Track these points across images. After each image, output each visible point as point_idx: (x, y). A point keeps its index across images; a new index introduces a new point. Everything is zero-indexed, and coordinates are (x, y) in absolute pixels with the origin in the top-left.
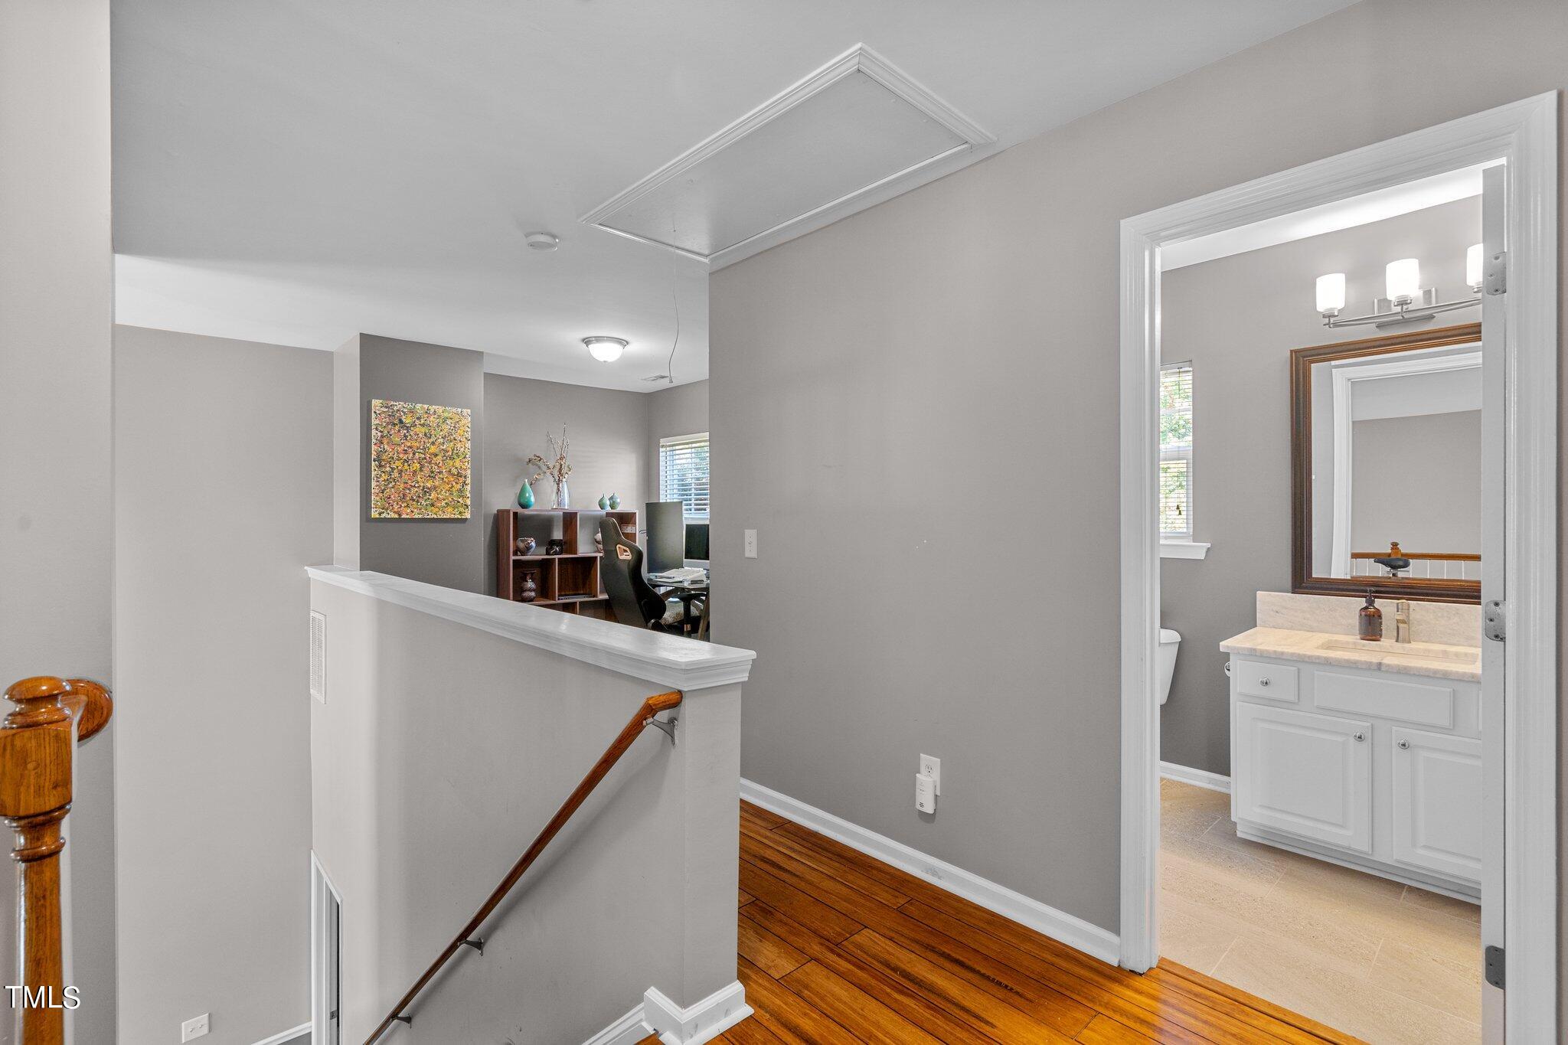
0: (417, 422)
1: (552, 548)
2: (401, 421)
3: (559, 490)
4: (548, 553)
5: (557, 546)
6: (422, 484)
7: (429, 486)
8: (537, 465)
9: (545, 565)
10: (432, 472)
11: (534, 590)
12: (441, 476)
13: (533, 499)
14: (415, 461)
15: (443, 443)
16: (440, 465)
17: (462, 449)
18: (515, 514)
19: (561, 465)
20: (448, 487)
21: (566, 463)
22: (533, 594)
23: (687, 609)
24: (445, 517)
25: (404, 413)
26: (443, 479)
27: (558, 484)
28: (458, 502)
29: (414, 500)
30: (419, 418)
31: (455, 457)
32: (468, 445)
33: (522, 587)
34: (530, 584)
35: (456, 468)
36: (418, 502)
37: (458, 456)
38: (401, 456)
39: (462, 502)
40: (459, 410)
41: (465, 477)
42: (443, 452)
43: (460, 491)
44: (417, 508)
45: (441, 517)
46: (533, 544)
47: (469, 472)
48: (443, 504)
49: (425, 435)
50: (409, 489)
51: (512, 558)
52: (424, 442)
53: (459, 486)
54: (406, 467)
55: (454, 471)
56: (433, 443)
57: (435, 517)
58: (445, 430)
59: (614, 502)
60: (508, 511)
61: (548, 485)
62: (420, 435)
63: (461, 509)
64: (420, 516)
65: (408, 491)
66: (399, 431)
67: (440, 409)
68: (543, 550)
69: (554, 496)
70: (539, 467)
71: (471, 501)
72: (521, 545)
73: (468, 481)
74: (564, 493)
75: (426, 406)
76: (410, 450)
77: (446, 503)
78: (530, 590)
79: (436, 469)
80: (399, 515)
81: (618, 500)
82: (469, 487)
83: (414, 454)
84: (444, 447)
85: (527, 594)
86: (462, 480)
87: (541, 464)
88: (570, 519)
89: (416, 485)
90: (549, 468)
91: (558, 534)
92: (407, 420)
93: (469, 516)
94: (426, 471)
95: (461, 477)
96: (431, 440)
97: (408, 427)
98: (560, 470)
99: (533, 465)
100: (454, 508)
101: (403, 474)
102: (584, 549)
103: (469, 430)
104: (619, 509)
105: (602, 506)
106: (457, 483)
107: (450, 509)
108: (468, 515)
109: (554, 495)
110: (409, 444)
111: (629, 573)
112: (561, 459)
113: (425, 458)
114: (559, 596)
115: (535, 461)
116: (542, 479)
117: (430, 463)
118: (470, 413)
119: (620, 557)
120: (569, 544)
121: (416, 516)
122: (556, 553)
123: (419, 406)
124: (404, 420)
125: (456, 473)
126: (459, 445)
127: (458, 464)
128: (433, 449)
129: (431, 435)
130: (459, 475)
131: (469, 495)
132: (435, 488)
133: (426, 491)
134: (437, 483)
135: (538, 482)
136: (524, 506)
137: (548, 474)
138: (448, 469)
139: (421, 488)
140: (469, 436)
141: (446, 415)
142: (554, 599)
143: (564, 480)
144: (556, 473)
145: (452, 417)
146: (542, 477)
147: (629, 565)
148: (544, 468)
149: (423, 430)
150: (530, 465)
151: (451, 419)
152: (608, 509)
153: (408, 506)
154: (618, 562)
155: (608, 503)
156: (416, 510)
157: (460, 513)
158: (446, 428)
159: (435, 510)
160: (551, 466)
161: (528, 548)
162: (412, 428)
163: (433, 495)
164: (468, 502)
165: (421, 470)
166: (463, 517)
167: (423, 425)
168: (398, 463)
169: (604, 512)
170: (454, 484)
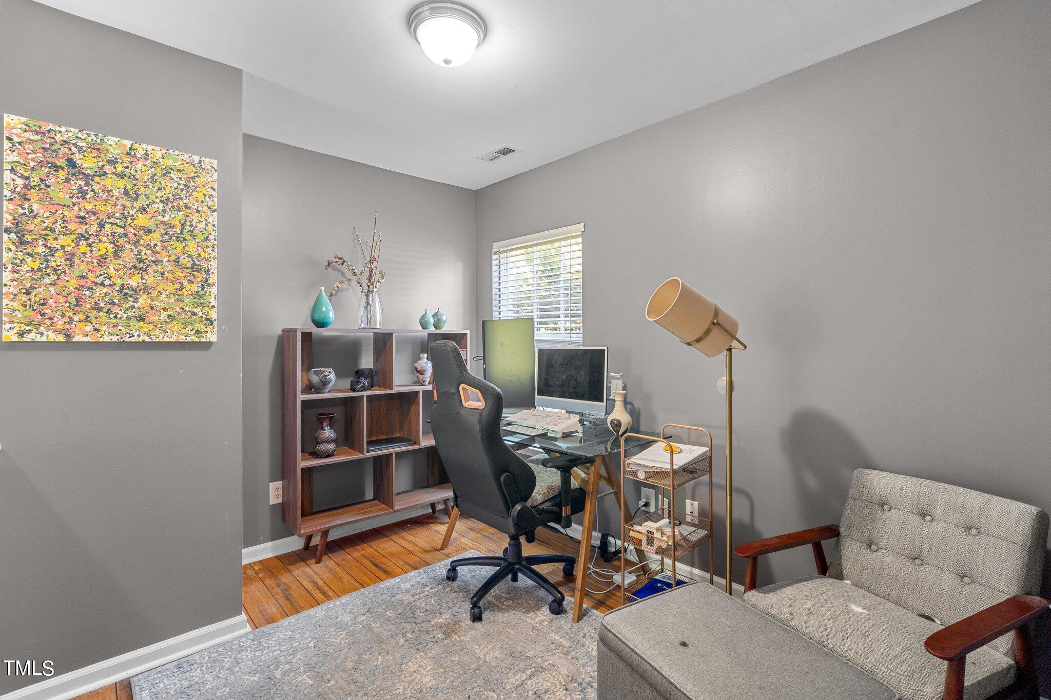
0: (108, 169)
1: (358, 382)
2: (71, 163)
3: (368, 303)
4: (353, 389)
5: (366, 378)
6: (119, 282)
7: (135, 284)
8: (339, 270)
9: (350, 405)
10: (141, 261)
11: (334, 441)
12: (159, 268)
13: (331, 315)
14: (104, 239)
15: (164, 211)
16: (158, 249)
17: (202, 226)
18: (307, 336)
19: (371, 272)
20: (172, 288)
21: (378, 267)
22: (331, 446)
23: (566, 480)
24: (166, 339)
25: (80, 149)
26: (163, 274)
27: (367, 296)
28: (194, 314)
29: (100, 310)
30: (113, 162)
31: (188, 237)
32: (213, 218)
33: (316, 438)
34: (328, 433)
35: (190, 256)
36: (109, 312)
37: (194, 237)
38: (72, 227)
39: (200, 314)
40: (196, 159)
41: (207, 272)
42: (162, 227)
43: (197, 295)
44: (108, 324)
45: (160, 339)
46: (332, 376)
47: (214, 264)
48: (164, 316)
49: (126, 193)
50: (90, 289)
51: (301, 397)
52: (124, 206)
53: (194, 288)
54: (83, 246)
55: (185, 261)
56: (143, 210)
57: (147, 339)
58: (168, 189)
59: (439, 320)
60: (295, 331)
61: (354, 296)
62: (116, 193)
63: (198, 326)
64: (115, 339)
65: (88, 293)
66: (67, 180)
67: (158, 152)
68: (347, 383)
69: (362, 311)
70: (343, 274)
71: (218, 312)
72: (315, 379)
73: (213, 279)
74: (375, 308)
75: (128, 143)
76: (93, 218)
77: (169, 316)
78: (328, 441)
79: (148, 255)
80: (67, 336)
81: (444, 318)
82: (214, 290)
83: (101, 225)
84: (165, 219)
85: (322, 447)
86: (200, 276)
87: (344, 268)
88: (383, 342)
89: (107, 282)
90: (354, 274)
91: (367, 362)
92: (88, 164)
93: (214, 339)
94: (128, 257)
95: (199, 271)
96: (137, 205)
97: (87, 176)
98: (370, 277)
99: (335, 269)
100: (186, 325)
101: (76, 261)
102: (401, 382)
103: (215, 194)
104: (446, 329)
105: (424, 326)
106: (191, 282)
107: (177, 326)
108: (212, 336)
109: (362, 309)
110: (89, 207)
111: (481, 430)
112: (371, 262)
113: (126, 235)
114: (369, 443)
115: (336, 264)
116: (347, 290)
117: (136, 243)
118: (215, 165)
119: (466, 404)
120: (381, 375)
121: (107, 339)
122: (364, 389)
123: (111, 140)
124: (79, 162)
125: (189, 265)
126: (195, 217)
127: (192, 248)
128: (141, 220)
129: (138, 195)
130: (195, 268)
131: (214, 303)
132: (146, 289)
133: (126, 293)
134: (150, 281)
135: (339, 294)
136: (320, 324)
137: (354, 283)
138: (173, 258)
139: (117, 288)
140: (215, 203)
141: (169, 162)
142: (360, 451)
143: (375, 290)
144: (365, 282)
145: (181, 168)
146: (345, 286)
147: (481, 415)
148: (349, 274)
149: (121, 184)
150: (330, 269)
151: (180, 171)
152: (432, 329)
153: (87, 319)
154: (462, 412)
155: (432, 321)
156: (105, 328)
157: (197, 332)
158: (169, 186)
159: (147, 327)
160: (358, 272)
161: (325, 383)
162: (97, 179)
163: (143, 300)
164: (213, 315)
165: (116, 255)
166: (203, 340)
167: (121, 176)
168: (64, 240)
169: (425, 333)
170: (186, 283)
